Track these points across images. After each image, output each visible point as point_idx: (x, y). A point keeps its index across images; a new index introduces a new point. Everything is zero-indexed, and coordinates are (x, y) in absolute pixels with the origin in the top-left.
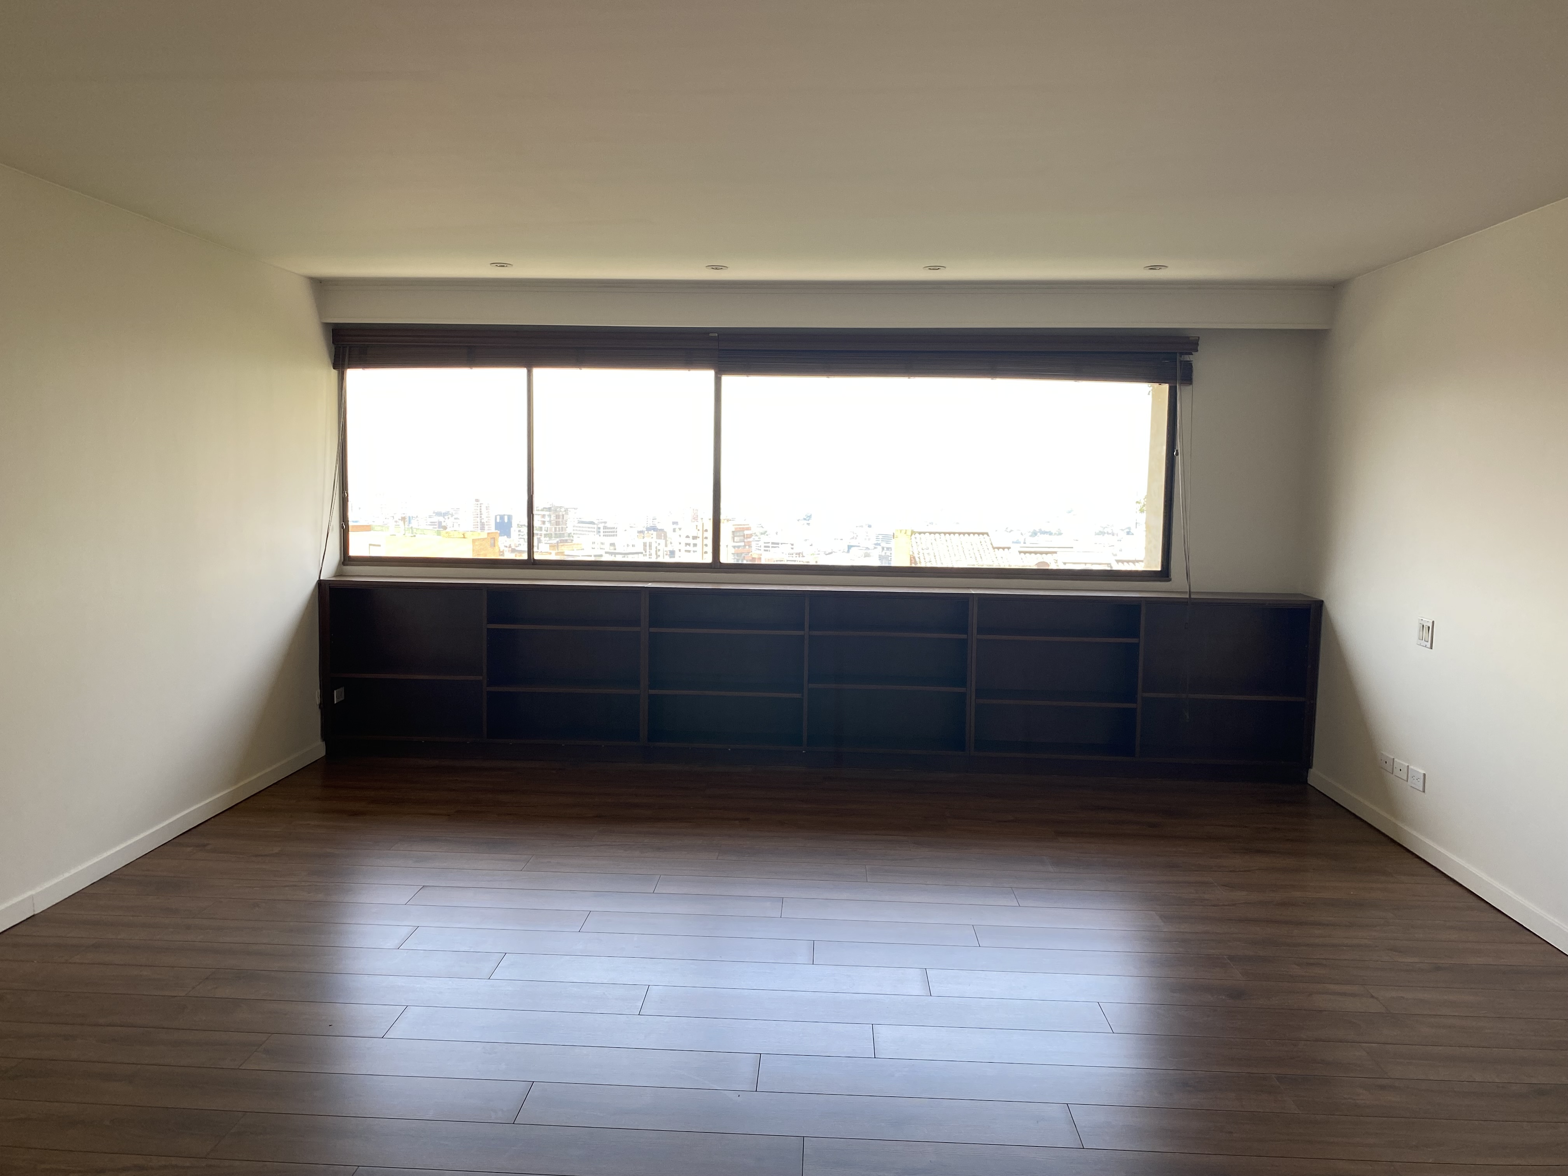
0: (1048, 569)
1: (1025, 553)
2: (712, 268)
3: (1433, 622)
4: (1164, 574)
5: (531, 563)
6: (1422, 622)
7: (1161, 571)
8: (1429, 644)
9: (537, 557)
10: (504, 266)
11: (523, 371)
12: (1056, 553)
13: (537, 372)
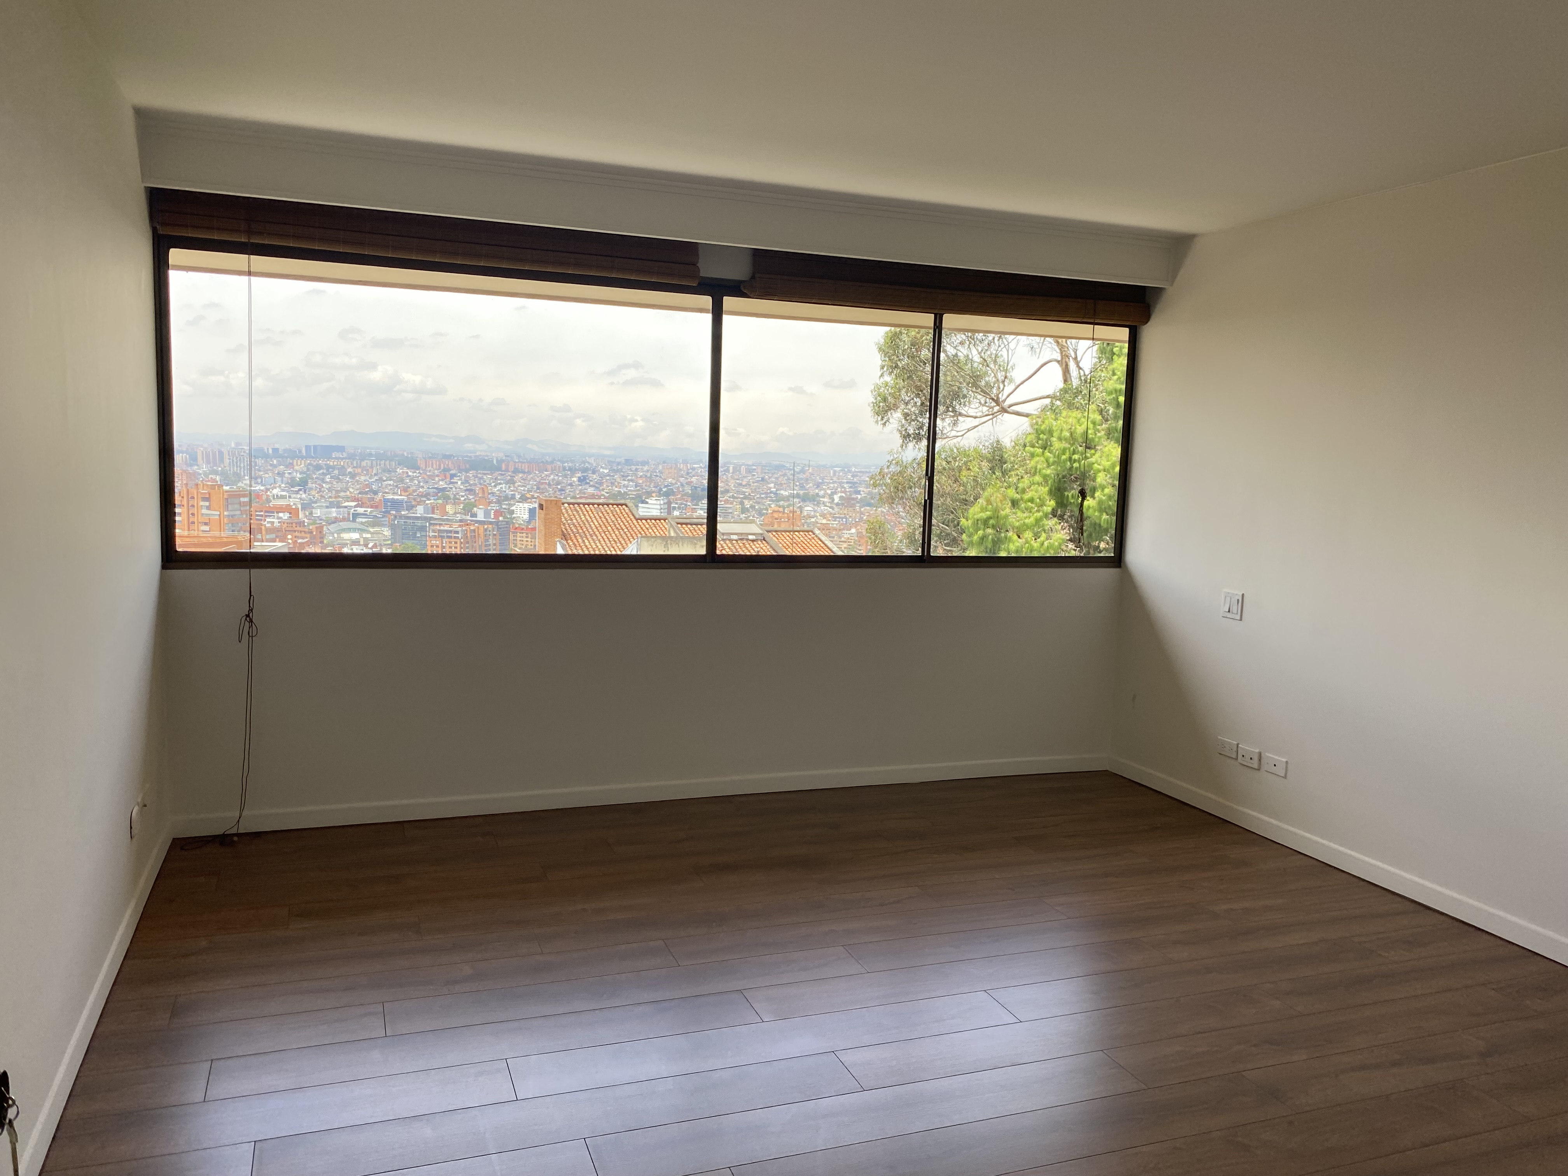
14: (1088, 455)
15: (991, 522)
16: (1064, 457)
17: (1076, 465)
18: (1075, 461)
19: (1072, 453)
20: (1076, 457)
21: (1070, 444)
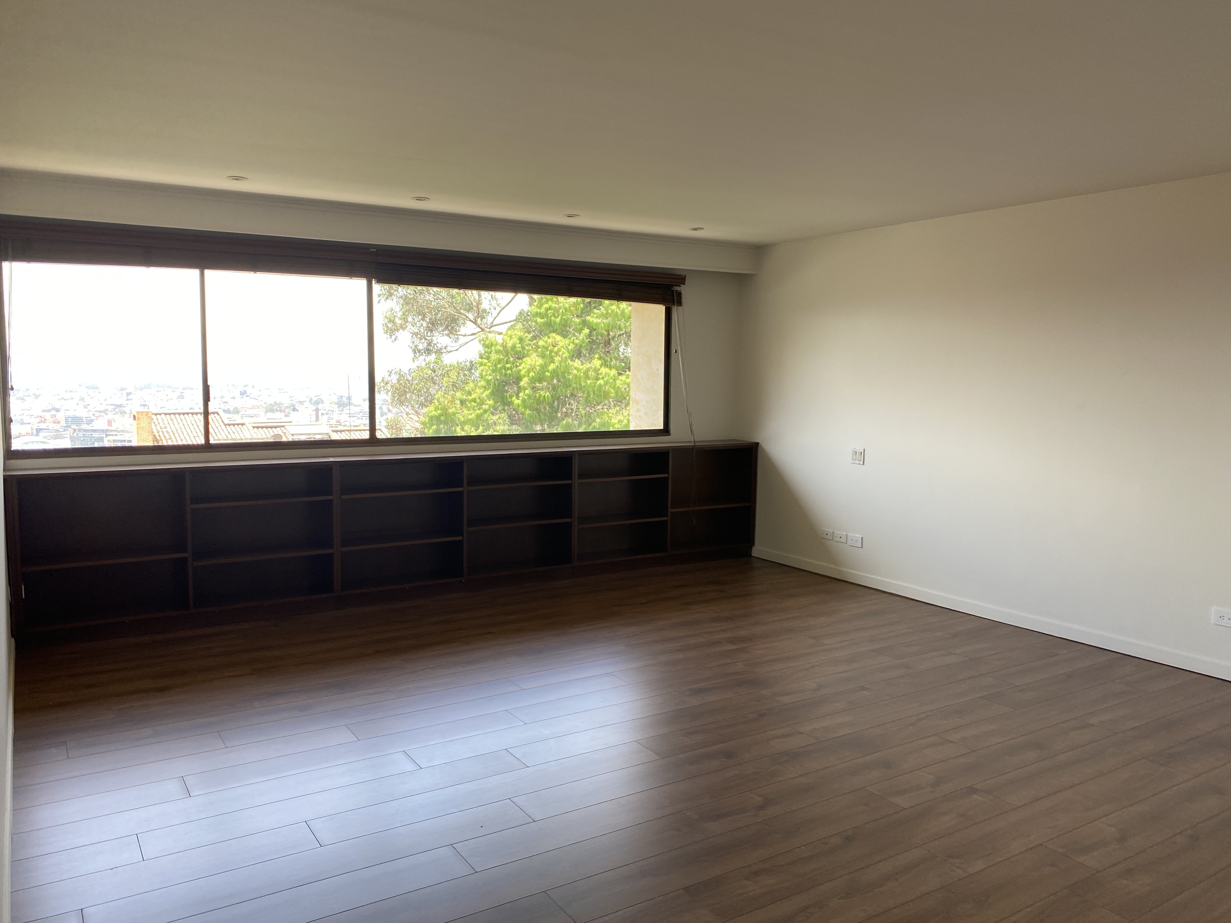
0: (281, 442)
1: (258, 428)
2: (417, 199)
3: (864, 449)
4: (666, 430)
5: (208, 447)
6: (855, 450)
7: (663, 429)
8: (862, 463)
9: (212, 441)
10: (237, 179)
11: (196, 272)
12: (284, 426)
13: (208, 273)
14: (518, 364)
15: (442, 418)
16: (499, 366)
17: (509, 372)
18: (508, 369)
19: (505, 363)
20: (508, 366)
21: (503, 356)
